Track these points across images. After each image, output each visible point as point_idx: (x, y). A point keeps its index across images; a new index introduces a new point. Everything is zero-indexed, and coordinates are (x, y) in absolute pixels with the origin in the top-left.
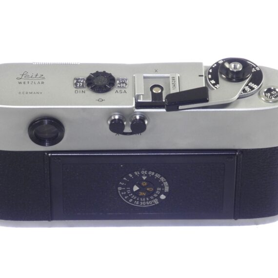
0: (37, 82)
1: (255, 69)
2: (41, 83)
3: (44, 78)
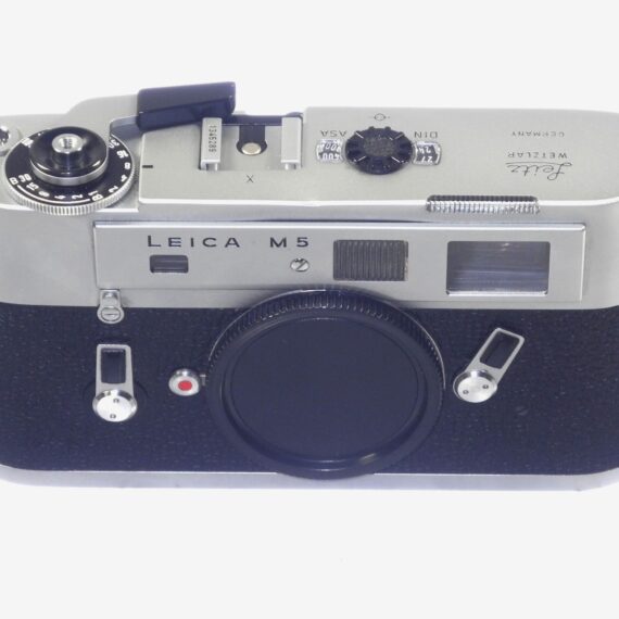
0: (525, 158)
1: (19, 180)
2: (516, 156)
3: (509, 165)
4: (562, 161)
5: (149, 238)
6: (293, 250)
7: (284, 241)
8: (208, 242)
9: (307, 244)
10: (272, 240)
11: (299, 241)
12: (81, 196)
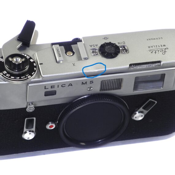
0: (153, 48)
1: (3, 73)
2: (151, 47)
3: (150, 51)
4: (165, 47)
5: (45, 87)
6: (89, 85)
7: (86, 83)
8: (63, 86)
9: (93, 82)
10: (83, 83)
11: (90, 82)
12: (24, 77)
